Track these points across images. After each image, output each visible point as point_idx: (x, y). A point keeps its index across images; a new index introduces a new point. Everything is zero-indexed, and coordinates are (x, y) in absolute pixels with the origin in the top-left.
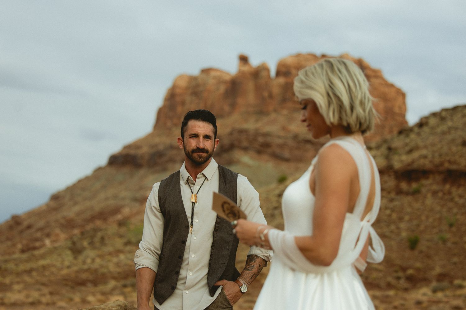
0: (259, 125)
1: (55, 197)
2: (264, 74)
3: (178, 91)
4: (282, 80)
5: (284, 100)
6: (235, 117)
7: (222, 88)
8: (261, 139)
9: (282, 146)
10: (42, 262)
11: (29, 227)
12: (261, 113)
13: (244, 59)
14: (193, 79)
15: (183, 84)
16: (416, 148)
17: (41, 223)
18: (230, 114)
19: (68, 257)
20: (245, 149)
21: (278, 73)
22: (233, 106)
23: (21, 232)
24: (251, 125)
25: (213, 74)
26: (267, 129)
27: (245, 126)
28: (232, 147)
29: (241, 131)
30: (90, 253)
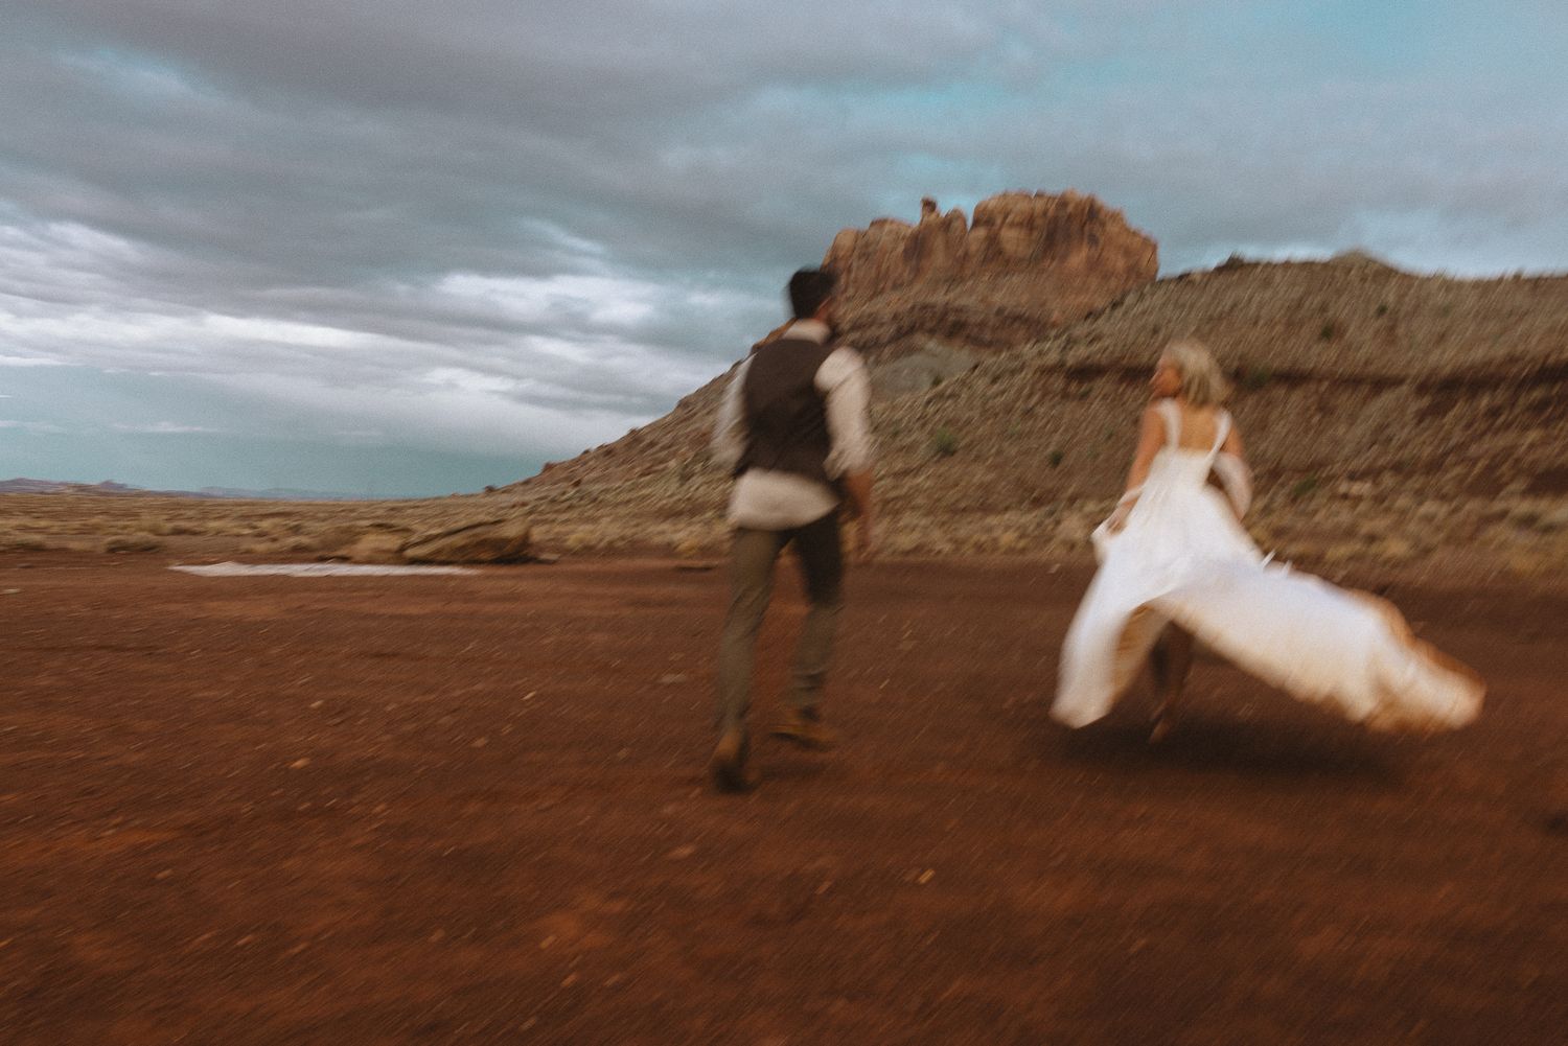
0: (951, 295)
1: (684, 404)
2: (957, 224)
3: (841, 254)
4: (981, 232)
5: (986, 260)
6: (917, 287)
7: (901, 248)
8: (952, 318)
9: (982, 325)
10: (645, 492)
11: (652, 444)
12: (954, 279)
13: (929, 205)
14: (863, 235)
15: (847, 242)
16: (1098, 338)
17: (666, 441)
18: (911, 283)
19: (674, 485)
20: (932, 332)
21: (976, 223)
22: (918, 272)
23: (643, 451)
24: (940, 298)
25: (887, 228)
26: (963, 301)
27: (932, 299)
28: (912, 330)
29: (925, 307)
30: (697, 480)
